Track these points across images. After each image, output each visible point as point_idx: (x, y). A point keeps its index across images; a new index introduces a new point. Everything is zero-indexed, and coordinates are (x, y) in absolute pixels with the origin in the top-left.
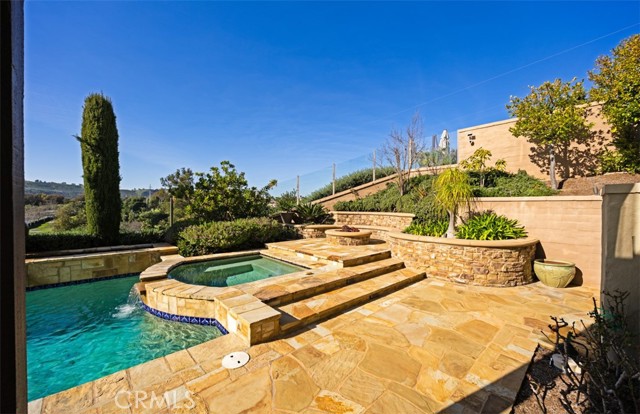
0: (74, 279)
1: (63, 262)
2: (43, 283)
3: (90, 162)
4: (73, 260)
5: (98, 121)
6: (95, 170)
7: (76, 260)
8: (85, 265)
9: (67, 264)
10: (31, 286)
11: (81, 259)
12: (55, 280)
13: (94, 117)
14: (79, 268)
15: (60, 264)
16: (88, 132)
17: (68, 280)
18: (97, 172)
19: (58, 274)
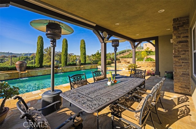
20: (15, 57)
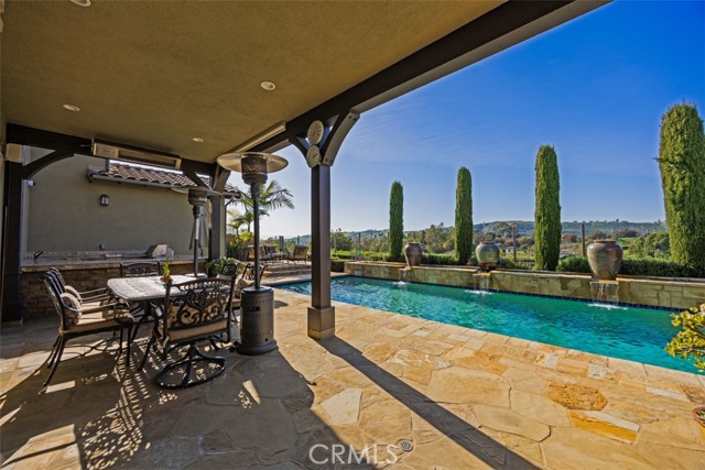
0: (675, 306)
1: (663, 285)
2: (643, 303)
3: (674, 182)
4: (673, 285)
5: (682, 133)
6: (681, 189)
7: (676, 285)
8: (686, 293)
9: (666, 288)
10: (634, 303)
11: (682, 286)
12: (655, 302)
13: (677, 130)
14: (679, 295)
15: (659, 287)
16: (669, 149)
17: (668, 305)
18: (684, 192)
19: (658, 297)
20: (633, 235)
